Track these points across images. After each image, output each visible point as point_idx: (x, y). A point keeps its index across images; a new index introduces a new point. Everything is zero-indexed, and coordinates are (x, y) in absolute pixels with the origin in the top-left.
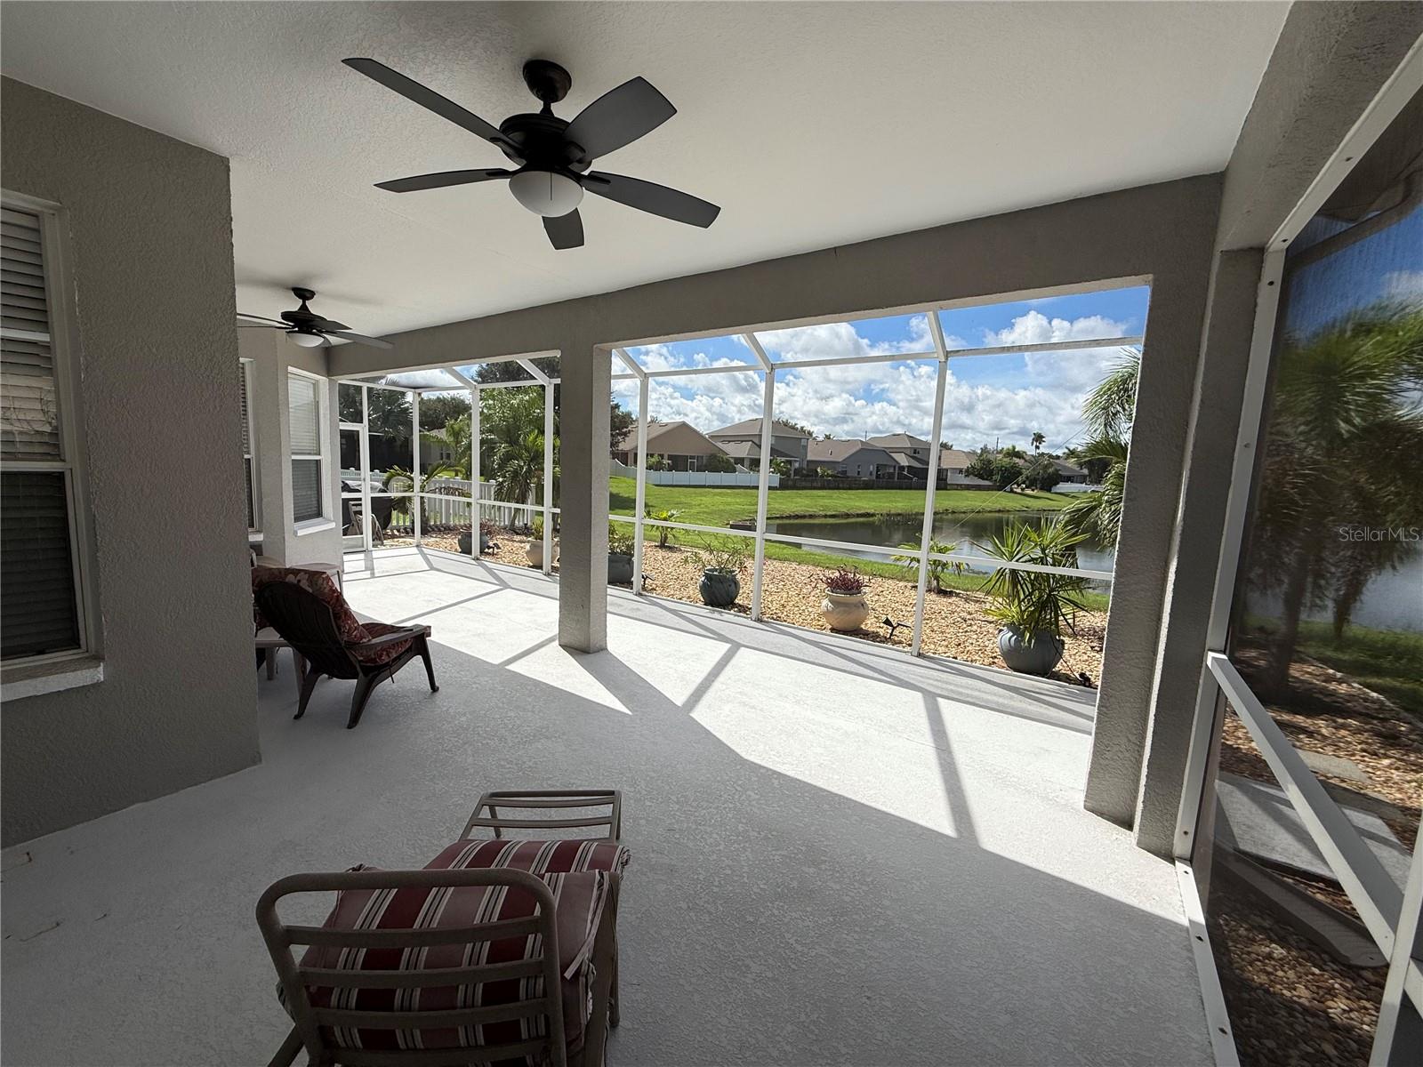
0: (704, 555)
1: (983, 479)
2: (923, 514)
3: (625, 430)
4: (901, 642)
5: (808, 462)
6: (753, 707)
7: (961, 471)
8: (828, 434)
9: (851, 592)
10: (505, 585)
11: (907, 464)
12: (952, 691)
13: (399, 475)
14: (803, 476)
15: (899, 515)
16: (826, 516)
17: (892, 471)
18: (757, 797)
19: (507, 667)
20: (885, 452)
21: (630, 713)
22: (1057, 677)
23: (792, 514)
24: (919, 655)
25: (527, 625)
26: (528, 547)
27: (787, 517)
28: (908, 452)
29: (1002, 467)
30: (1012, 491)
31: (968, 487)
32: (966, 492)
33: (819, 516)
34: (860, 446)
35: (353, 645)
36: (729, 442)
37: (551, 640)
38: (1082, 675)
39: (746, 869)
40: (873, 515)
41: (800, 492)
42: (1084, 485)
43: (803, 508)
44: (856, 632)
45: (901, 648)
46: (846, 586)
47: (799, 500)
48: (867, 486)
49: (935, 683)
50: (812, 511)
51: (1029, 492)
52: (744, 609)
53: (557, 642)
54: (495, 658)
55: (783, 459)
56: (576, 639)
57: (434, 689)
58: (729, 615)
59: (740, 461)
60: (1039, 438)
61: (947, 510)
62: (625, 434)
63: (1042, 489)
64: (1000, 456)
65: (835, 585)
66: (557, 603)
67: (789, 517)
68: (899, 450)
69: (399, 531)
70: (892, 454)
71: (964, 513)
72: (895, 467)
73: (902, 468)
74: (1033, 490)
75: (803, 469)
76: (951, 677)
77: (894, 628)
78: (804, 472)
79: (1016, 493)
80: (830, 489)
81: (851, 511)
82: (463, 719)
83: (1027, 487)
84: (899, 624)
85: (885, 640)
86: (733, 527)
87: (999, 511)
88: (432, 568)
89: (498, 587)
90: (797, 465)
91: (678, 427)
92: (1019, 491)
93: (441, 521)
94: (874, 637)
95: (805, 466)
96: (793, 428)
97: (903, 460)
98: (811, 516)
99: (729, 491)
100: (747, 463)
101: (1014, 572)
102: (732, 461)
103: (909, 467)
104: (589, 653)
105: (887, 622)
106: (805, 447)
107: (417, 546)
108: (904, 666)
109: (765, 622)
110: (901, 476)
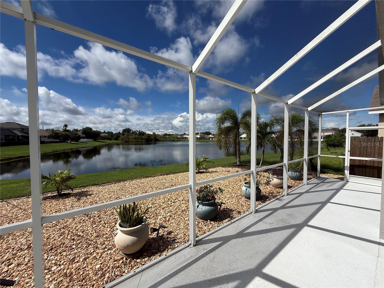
1: (55, 139)
7: (46, 137)
11: (21, 135)
17: (12, 137)
20: (9, 130)
28: (19, 130)
30: (67, 143)
42: (85, 139)
60: (66, 126)
63: (76, 141)
68: (15, 129)
70: (13, 131)
73: (18, 136)
74: (73, 142)
81: (12, 157)
83: (71, 141)
92: (69, 142)
97: (18, 133)
110: (18, 140)
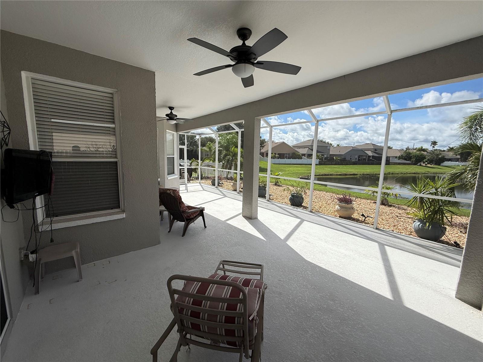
0: (291, 188)
2: (379, 174)
3: (263, 145)
4: (368, 223)
5: (330, 155)
6: (309, 242)
7: (396, 157)
8: (338, 144)
9: (348, 203)
10: (225, 196)
12: (391, 244)
13: (194, 161)
14: (328, 160)
15: (368, 174)
16: (337, 175)
17: (365, 157)
18: (311, 274)
19: (227, 222)
20: (362, 150)
21: (266, 240)
22: (443, 242)
23: (324, 174)
24: (377, 229)
25: (232, 209)
26: (232, 184)
27: (321, 175)
28: (372, 150)
29: (416, 155)
30: (420, 165)
31: (399, 164)
32: (398, 166)
33: (334, 175)
34: (352, 148)
35: (184, 212)
36: (300, 148)
37: (240, 214)
38: (455, 242)
39: (307, 298)
40: (357, 175)
41: (327, 166)
42: (458, 162)
43: (328, 172)
44: (349, 218)
45: (369, 226)
46: (346, 201)
47: (326, 169)
48: (354, 163)
49: (384, 240)
50: (331, 173)
51: (429, 165)
52: (305, 208)
53: (241, 215)
54: (223, 219)
55: (320, 154)
56: (248, 215)
57: (205, 227)
58: (300, 209)
59: (304, 155)
60: (434, 143)
61: (389, 173)
62: (263, 147)
63: (436, 164)
64: (415, 151)
65: (341, 200)
66: (242, 203)
67: (322, 175)
69: (194, 178)
70: (365, 151)
71: (398, 174)
72: (366, 156)
74: (431, 165)
75: (328, 157)
76: (391, 238)
77: (366, 218)
78: (329, 159)
79: (423, 166)
80: (339, 165)
81: (348, 173)
82: (214, 237)
83: (428, 164)
84: (368, 216)
85: (362, 222)
86: (300, 178)
87: (414, 173)
88: (204, 190)
89: (223, 197)
90: (326, 156)
91: (281, 143)
92: (424, 165)
93: (206, 175)
94: (357, 221)
95: (329, 156)
96: (324, 142)
97: (370, 153)
98: (331, 175)
99: (299, 166)
100: (306, 156)
101: (422, 199)
102: (301, 155)
103: (373, 156)
104: (252, 219)
105: (363, 215)
106: (329, 150)
107: (199, 183)
108: (370, 232)
109: (314, 212)
110: (369, 160)
